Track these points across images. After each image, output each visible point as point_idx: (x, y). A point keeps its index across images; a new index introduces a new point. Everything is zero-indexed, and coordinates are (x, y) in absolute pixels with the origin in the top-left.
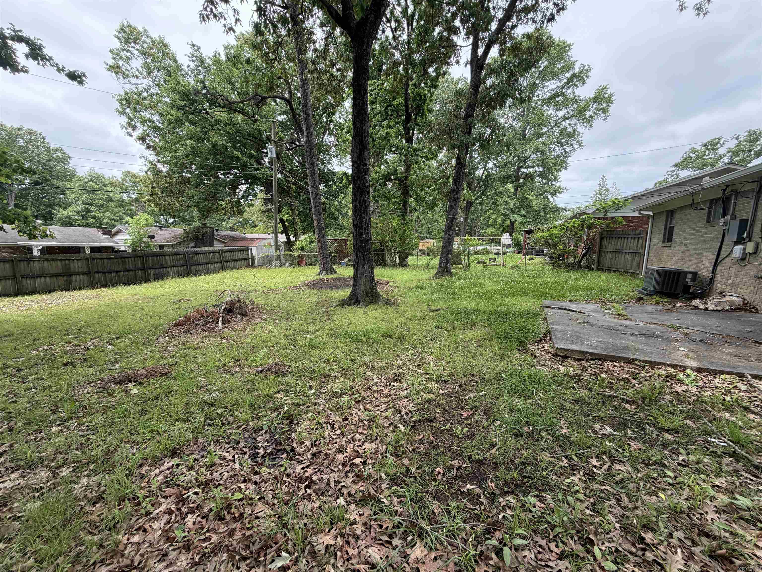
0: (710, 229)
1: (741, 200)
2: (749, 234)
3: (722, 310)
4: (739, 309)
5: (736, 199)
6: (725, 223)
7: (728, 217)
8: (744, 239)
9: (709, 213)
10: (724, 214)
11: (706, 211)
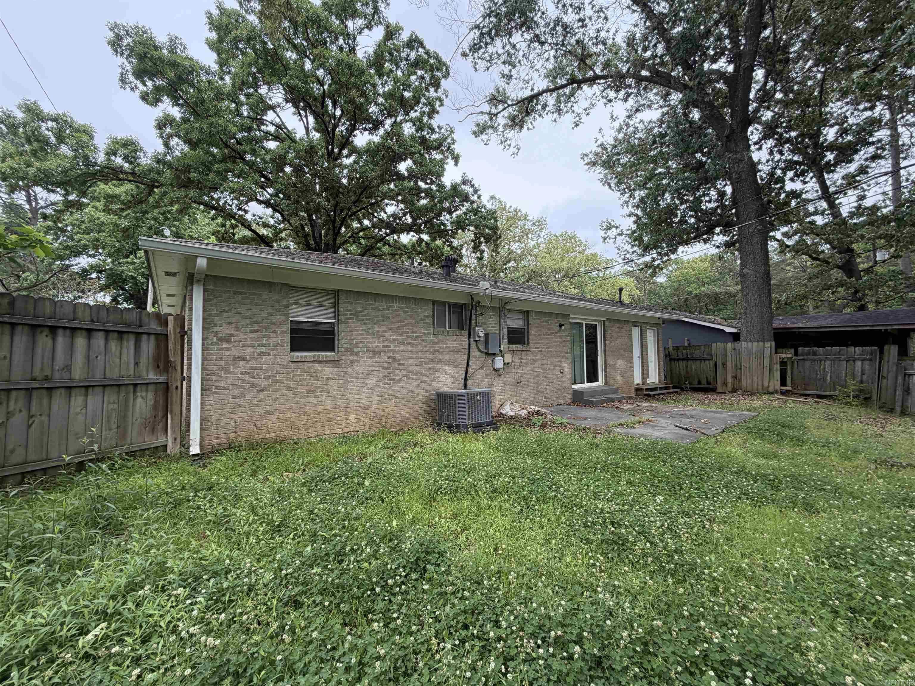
2: (503, 347)
8: (502, 352)
9: (433, 317)
11: (429, 313)
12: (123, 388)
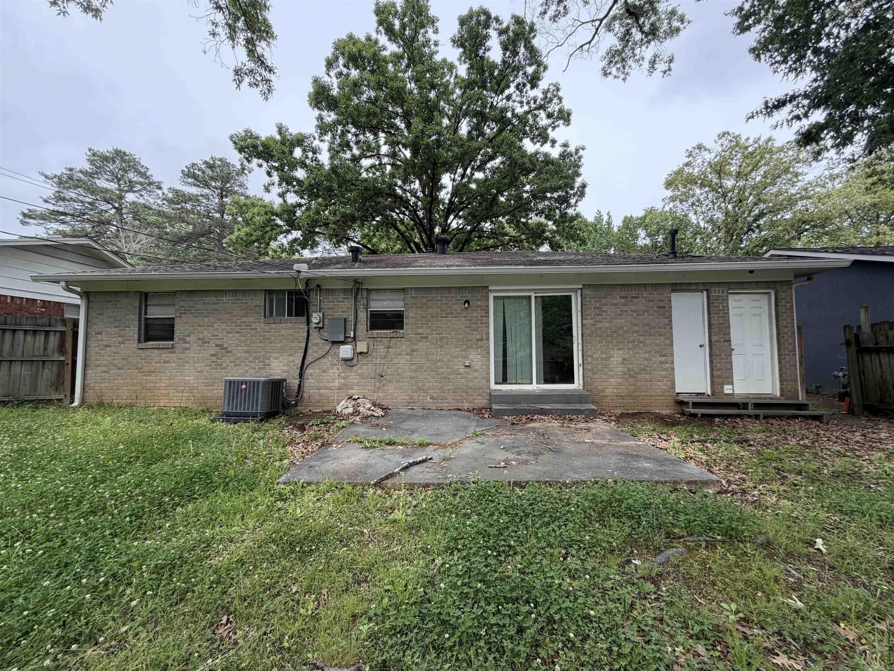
1: (326, 298)
2: (355, 333)
5: (320, 296)
6: (321, 321)
7: (319, 314)
8: (348, 339)
9: (265, 306)
11: (260, 303)
12: (35, 363)
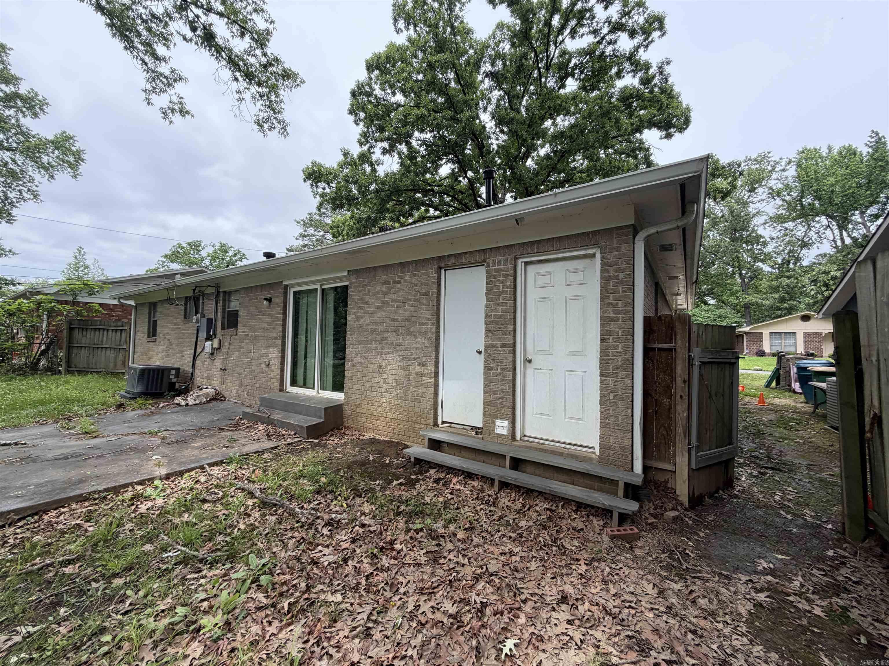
0: (187, 325)
1: (207, 301)
2: (214, 331)
3: (200, 404)
4: (213, 399)
5: (203, 300)
6: (197, 321)
7: (199, 315)
8: (211, 336)
9: (185, 310)
10: (197, 312)
11: (183, 308)
12: (116, 349)
